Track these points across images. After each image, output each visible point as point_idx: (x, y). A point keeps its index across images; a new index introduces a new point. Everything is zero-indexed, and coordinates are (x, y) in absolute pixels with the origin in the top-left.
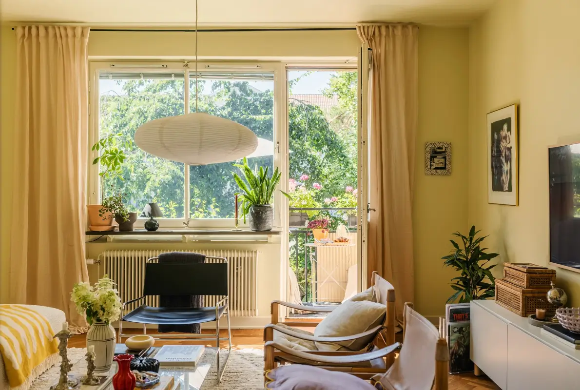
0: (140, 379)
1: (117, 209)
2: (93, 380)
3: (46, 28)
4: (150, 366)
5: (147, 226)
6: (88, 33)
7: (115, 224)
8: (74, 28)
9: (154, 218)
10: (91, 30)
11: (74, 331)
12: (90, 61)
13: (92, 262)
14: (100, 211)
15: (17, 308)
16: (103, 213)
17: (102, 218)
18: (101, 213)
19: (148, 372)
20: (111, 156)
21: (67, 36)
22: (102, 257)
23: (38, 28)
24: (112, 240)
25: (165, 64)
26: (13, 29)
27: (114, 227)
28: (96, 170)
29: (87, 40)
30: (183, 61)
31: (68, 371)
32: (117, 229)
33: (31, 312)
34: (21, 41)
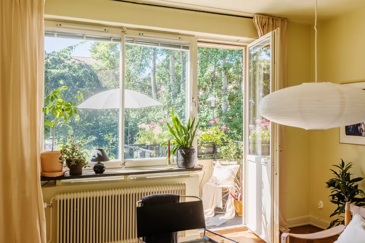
7: (66, 169)
13: (45, 206)
24: (60, 183)
25: (107, 28)
27: (65, 172)
30: (121, 28)
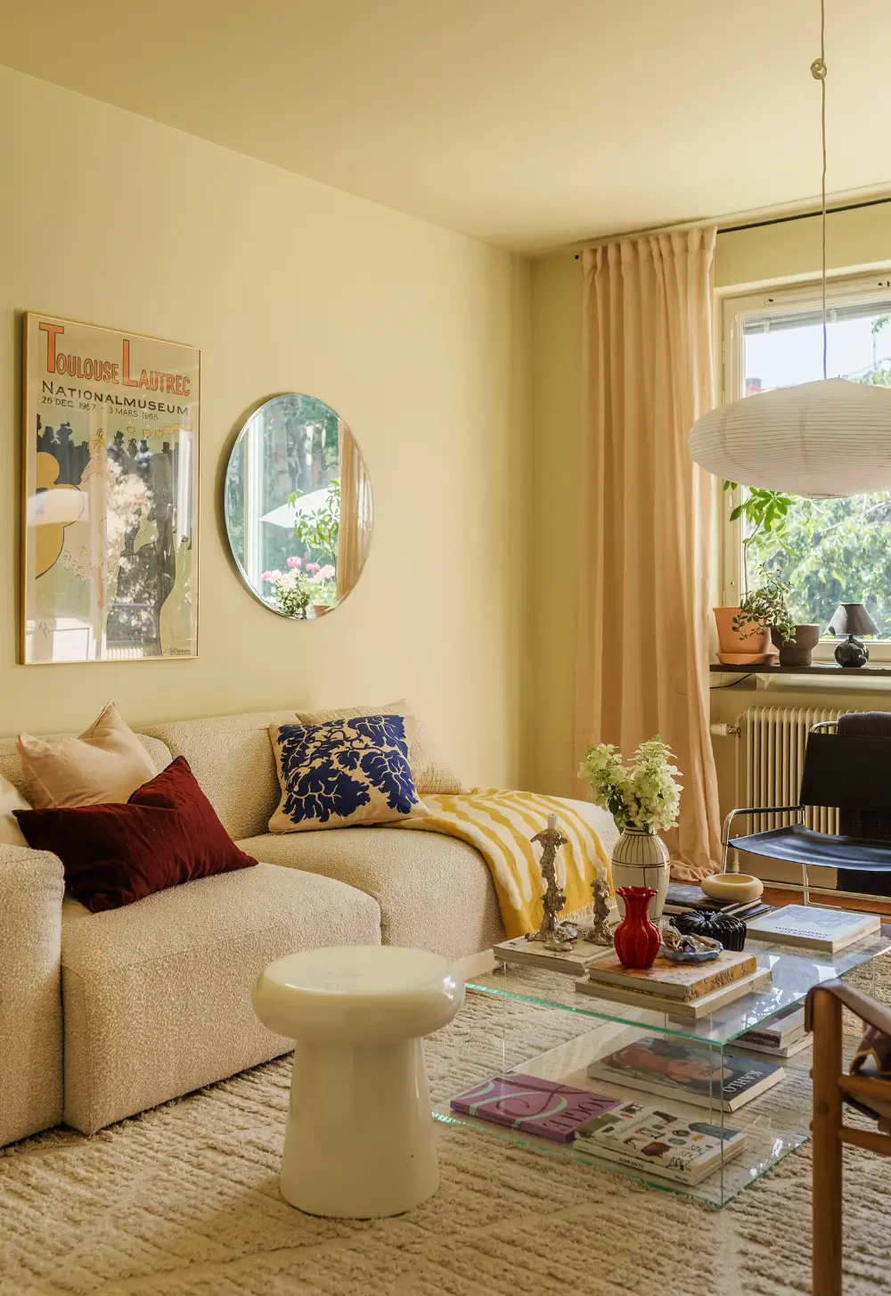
0: (674, 944)
1: (771, 616)
2: (603, 936)
3: (634, 245)
4: (719, 930)
5: (839, 656)
6: (713, 240)
7: (772, 649)
8: (685, 235)
9: (857, 639)
10: (719, 232)
11: (685, 872)
12: (724, 299)
13: (722, 729)
14: (735, 621)
15: (543, 801)
16: (742, 625)
17: (737, 635)
18: (737, 625)
19: (704, 938)
20: (762, 499)
21: (672, 253)
22: (743, 721)
23: (618, 247)
24: (766, 685)
25: (884, 280)
26: (577, 257)
27: (770, 656)
28: (736, 532)
29: (710, 256)
31: (558, 910)
32: (775, 662)
33: (569, 813)
34: (591, 277)
